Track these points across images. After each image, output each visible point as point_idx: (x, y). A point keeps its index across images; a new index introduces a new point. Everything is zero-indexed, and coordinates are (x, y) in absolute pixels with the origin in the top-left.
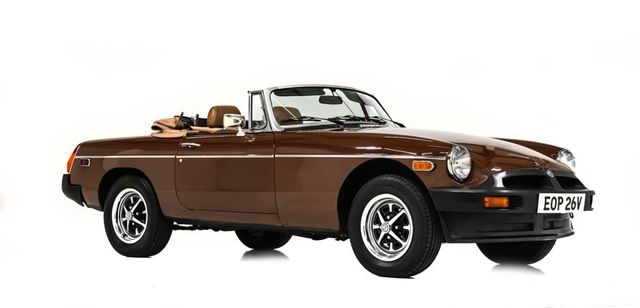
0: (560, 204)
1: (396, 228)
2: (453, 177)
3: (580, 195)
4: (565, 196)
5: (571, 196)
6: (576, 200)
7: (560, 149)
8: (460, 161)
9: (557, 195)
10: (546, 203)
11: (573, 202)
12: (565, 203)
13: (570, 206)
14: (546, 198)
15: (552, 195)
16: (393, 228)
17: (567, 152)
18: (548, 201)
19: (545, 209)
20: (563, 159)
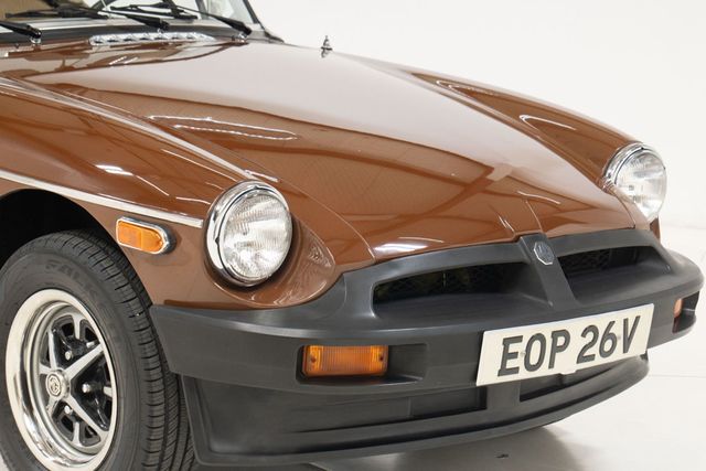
0: (556, 349)
1: (86, 388)
2: (224, 278)
3: (630, 314)
4: (574, 326)
5: (600, 321)
6: (618, 330)
7: (624, 142)
8: (256, 228)
9: (546, 329)
10: (507, 356)
11: (608, 335)
12: (577, 343)
13: (595, 350)
14: (507, 342)
15: (527, 331)
16: (76, 386)
17: (643, 154)
18: (513, 348)
19: (503, 371)
20: (624, 176)
